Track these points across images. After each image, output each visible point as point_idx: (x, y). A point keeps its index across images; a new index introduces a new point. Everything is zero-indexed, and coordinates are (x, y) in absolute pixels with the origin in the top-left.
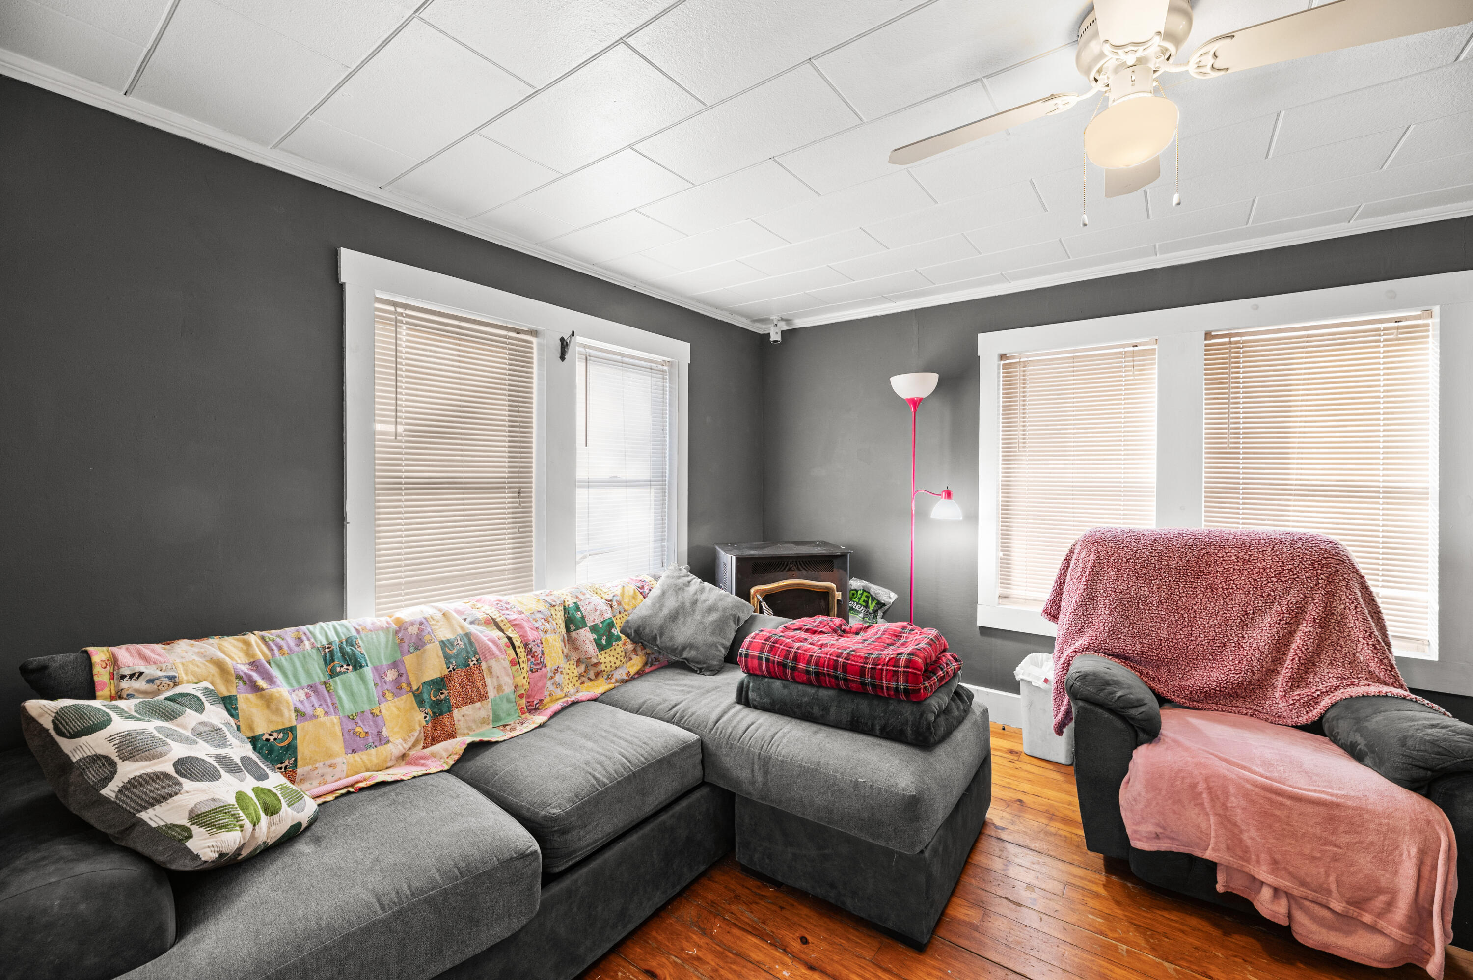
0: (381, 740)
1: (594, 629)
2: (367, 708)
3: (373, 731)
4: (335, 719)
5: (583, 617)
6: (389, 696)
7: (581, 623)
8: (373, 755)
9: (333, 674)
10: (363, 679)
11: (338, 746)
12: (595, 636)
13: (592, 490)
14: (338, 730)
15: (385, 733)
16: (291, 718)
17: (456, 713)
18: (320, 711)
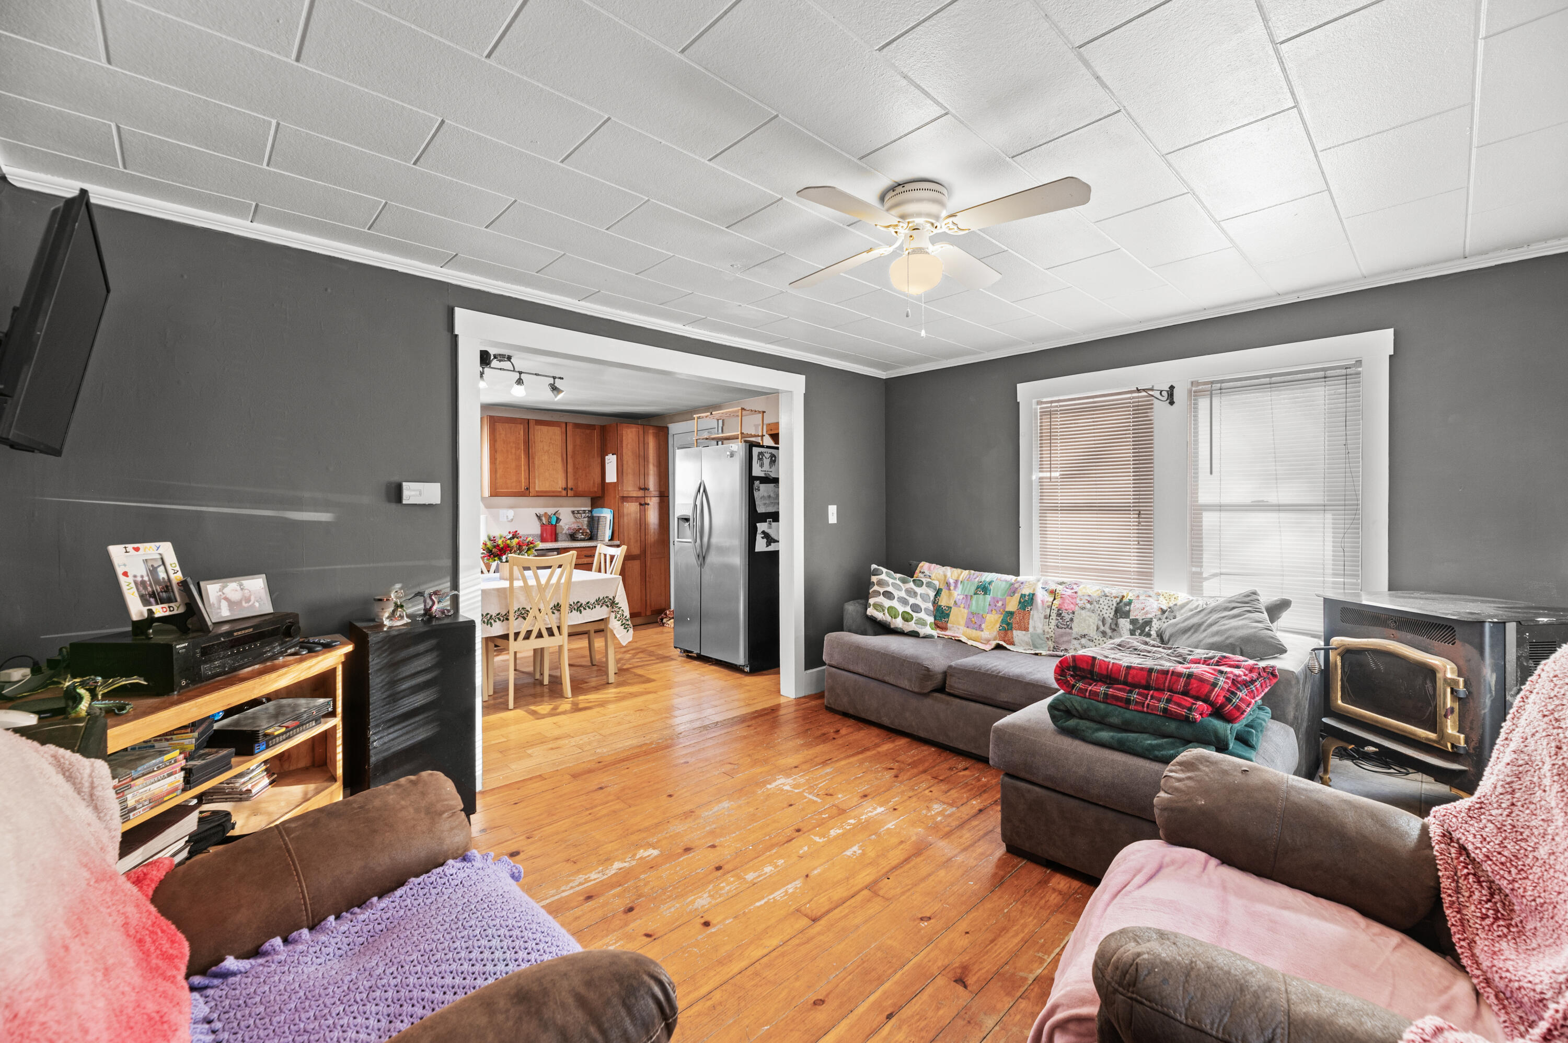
0: (980, 628)
1: (1134, 622)
2: (981, 613)
3: (978, 623)
4: (966, 611)
5: (1129, 611)
6: (994, 612)
7: (1126, 615)
8: (974, 633)
9: (976, 594)
10: (985, 599)
11: (963, 622)
12: (1131, 627)
13: (1223, 514)
14: (966, 616)
15: (983, 626)
16: (951, 604)
17: (1014, 632)
18: (962, 606)
